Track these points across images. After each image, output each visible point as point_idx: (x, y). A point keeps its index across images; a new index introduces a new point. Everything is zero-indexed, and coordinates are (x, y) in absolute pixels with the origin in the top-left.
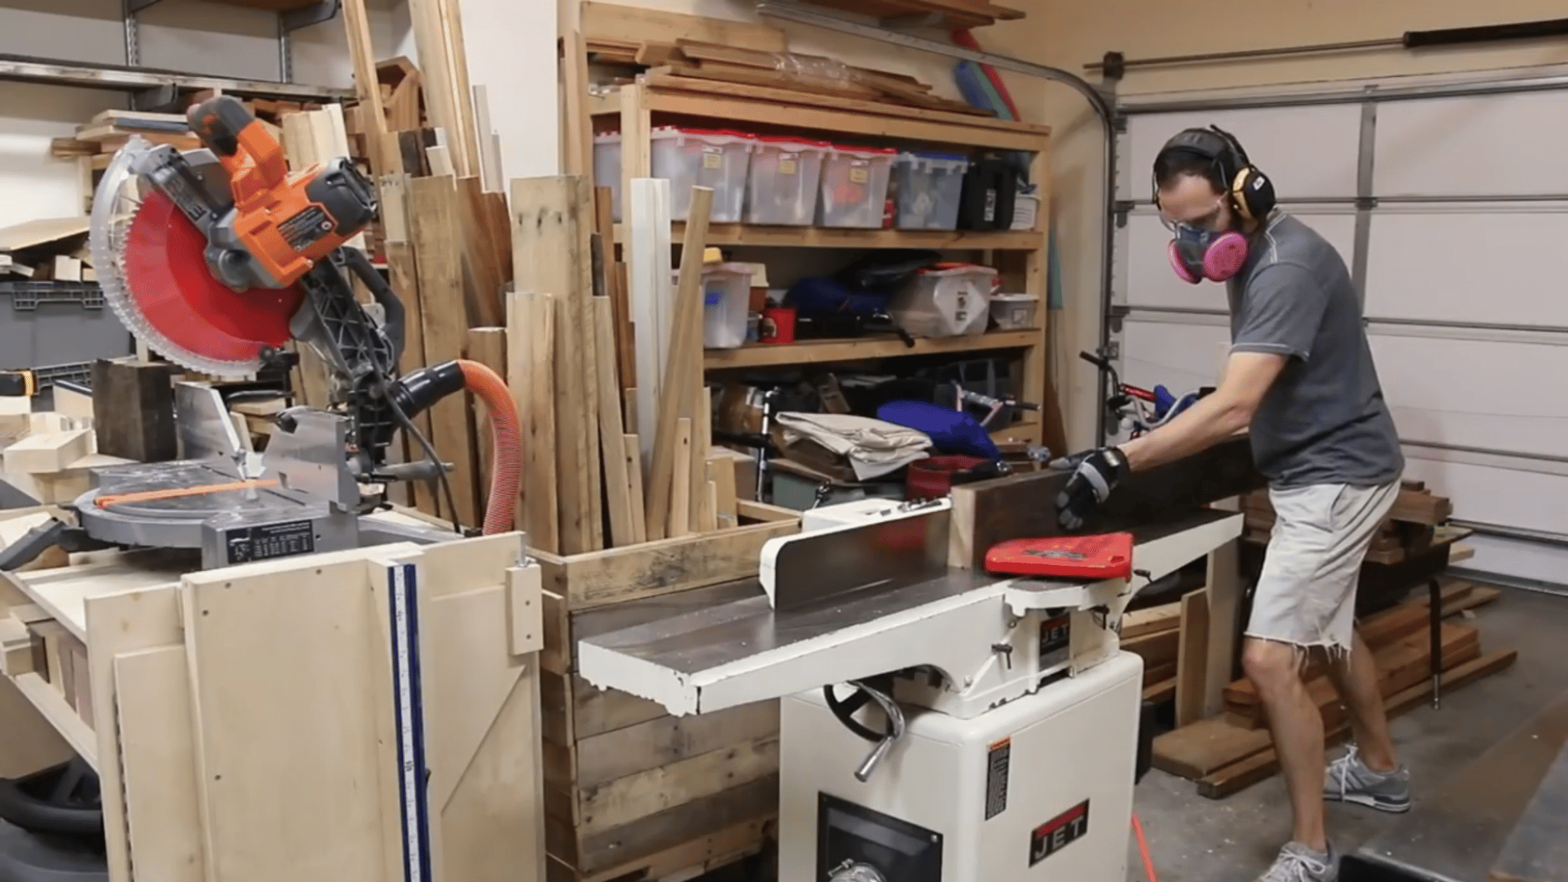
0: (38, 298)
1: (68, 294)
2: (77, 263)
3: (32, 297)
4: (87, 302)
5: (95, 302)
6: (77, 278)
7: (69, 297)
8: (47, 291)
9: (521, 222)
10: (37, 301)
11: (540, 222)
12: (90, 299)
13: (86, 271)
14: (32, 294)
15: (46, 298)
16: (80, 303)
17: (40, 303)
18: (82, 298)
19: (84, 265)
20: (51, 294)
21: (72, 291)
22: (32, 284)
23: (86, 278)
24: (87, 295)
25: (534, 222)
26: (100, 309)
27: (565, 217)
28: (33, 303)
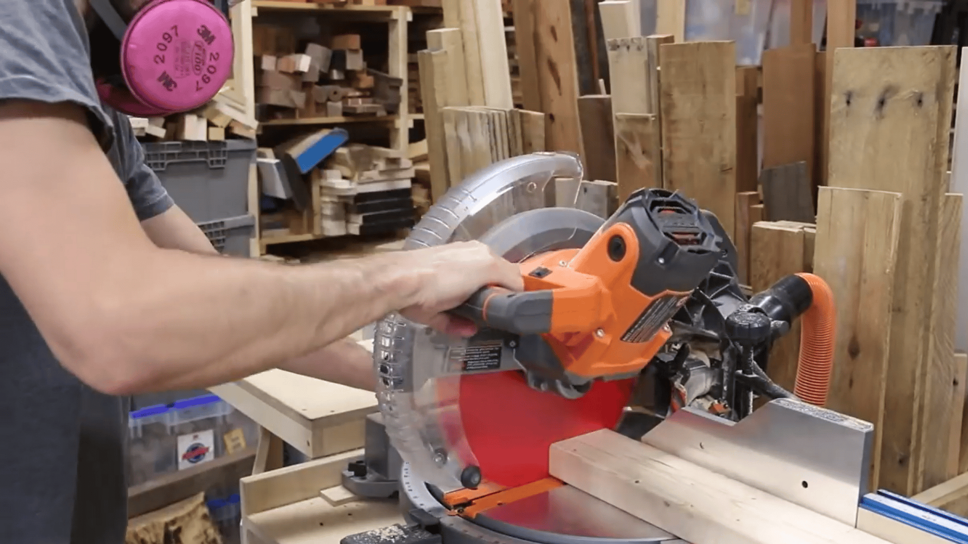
0: (168, 159)
1: (194, 153)
2: (204, 123)
3: (163, 159)
4: (212, 162)
5: (218, 162)
6: (204, 138)
7: (195, 157)
8: (176, 152)
9: (848, 102)
10: (166, 162)
11: (882, 103)
12: (214, 159)
13: (211, 129)
14: (162, 155)
15: (174, 158)
16: (205, 162)
17: (170, 164)
18: (207, 157)
19: (210, 124)
20: (179, 154)
21: (198, 151)
22: (163, 145)
23: (212, 138)
24: (212, 154)
25: (873, 101)
26: (222, 168)
27: (930, 99)
28: (162, 164)
